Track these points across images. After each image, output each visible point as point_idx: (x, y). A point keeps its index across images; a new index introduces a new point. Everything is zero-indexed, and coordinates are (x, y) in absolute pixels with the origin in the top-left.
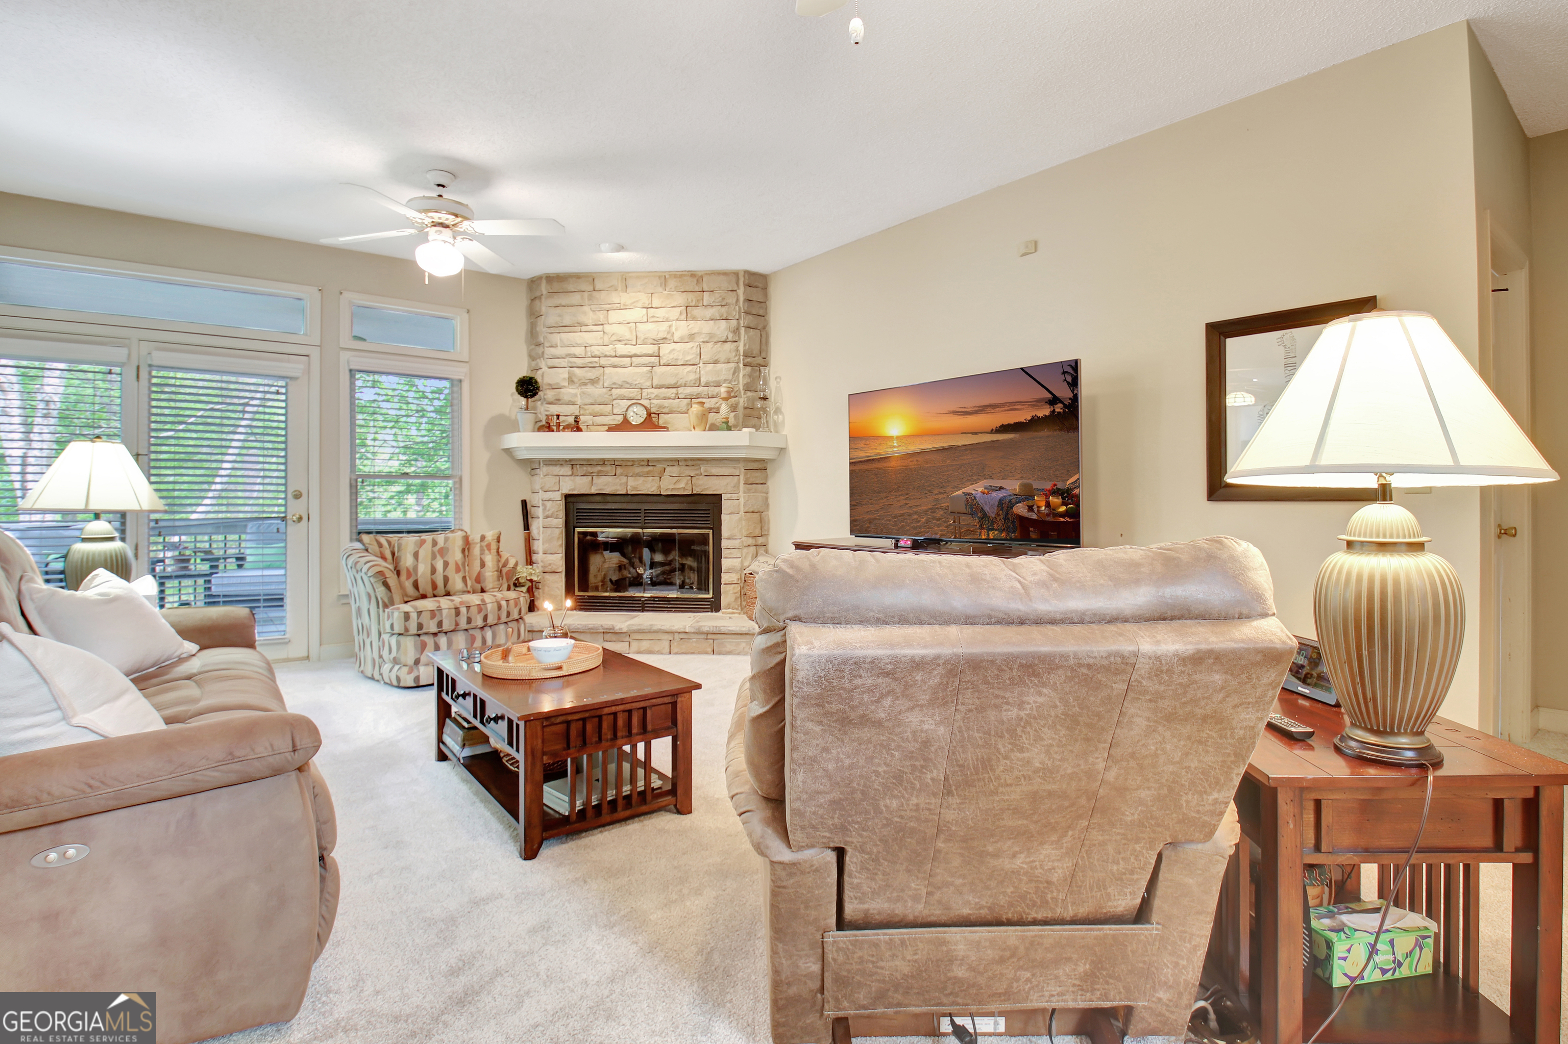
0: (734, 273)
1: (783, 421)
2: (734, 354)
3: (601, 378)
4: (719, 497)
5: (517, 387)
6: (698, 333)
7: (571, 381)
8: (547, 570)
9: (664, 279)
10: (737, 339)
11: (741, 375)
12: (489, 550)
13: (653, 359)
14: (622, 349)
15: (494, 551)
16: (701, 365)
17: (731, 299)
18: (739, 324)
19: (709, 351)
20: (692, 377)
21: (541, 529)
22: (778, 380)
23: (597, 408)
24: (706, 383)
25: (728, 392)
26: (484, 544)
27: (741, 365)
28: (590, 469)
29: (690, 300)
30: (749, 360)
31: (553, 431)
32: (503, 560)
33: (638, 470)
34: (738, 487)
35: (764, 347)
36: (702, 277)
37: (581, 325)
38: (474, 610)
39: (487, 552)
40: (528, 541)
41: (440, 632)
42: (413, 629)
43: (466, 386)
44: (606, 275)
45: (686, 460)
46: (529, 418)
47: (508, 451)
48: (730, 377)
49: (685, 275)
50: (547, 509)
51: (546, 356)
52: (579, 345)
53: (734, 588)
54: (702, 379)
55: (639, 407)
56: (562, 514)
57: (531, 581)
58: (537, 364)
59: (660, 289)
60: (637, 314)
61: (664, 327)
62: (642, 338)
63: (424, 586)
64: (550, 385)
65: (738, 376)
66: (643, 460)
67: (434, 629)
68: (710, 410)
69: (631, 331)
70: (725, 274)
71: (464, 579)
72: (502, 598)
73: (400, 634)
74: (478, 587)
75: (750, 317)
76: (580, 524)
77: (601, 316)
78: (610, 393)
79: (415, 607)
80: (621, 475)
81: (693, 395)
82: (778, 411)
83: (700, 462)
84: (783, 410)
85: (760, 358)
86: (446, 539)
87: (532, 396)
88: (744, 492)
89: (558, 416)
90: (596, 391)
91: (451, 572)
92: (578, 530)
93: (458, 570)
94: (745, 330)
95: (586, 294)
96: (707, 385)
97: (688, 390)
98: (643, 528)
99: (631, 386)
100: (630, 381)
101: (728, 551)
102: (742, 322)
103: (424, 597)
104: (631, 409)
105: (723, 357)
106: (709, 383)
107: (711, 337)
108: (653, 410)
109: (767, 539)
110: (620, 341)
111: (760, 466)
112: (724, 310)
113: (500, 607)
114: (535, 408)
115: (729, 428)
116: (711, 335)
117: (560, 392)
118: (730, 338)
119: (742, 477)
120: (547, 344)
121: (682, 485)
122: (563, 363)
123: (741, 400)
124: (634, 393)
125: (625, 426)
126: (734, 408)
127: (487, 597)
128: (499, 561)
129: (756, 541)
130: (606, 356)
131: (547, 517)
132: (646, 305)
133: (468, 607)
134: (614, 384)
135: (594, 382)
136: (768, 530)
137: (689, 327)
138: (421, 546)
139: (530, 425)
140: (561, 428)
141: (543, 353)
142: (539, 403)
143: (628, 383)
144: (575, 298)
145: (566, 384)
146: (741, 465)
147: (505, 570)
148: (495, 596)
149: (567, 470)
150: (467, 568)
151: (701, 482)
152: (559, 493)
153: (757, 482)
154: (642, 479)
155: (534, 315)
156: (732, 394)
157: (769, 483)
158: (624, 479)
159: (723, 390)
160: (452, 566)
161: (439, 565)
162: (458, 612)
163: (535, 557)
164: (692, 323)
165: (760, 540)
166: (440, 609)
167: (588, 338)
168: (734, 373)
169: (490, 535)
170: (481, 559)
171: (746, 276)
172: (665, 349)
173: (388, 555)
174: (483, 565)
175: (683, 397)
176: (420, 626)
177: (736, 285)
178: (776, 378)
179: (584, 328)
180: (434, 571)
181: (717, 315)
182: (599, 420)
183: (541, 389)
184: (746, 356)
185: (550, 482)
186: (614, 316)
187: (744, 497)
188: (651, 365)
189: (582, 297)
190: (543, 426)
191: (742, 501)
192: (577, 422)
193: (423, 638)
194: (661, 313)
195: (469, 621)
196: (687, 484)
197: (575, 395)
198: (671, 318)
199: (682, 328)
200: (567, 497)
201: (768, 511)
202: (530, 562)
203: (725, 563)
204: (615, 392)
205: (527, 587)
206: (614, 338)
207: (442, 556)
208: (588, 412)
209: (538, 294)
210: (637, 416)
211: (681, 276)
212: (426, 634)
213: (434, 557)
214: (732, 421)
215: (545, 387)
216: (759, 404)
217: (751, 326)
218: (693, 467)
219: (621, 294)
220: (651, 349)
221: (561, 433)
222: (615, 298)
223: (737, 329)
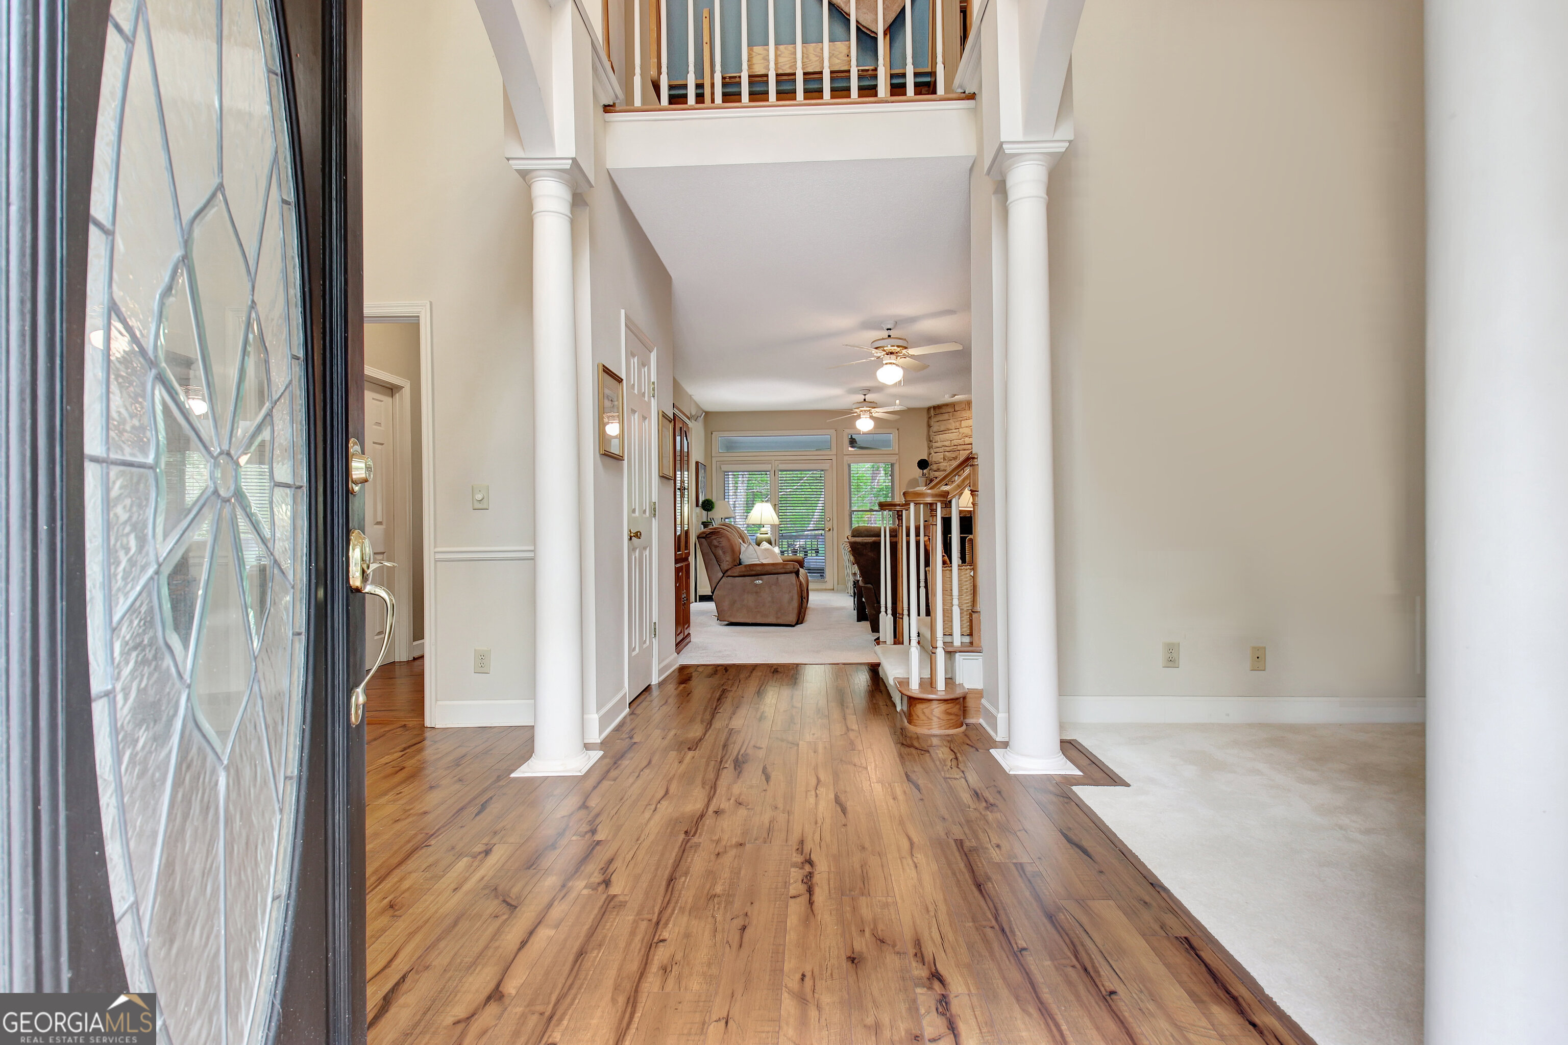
7: (943, 459)
37: (948, 429)
43: (896, 467)
52: (948, 440)
77: (958, 424)
95: (951, 414)
110: (966, 436)
122: (941, 450)
144: (946, 416)
145: (941, 461)
179: (950, 431)
186: (964, 424)
189: (949, 416)
206: (964, 435)
209: (931, 416)
219: (968, 411)
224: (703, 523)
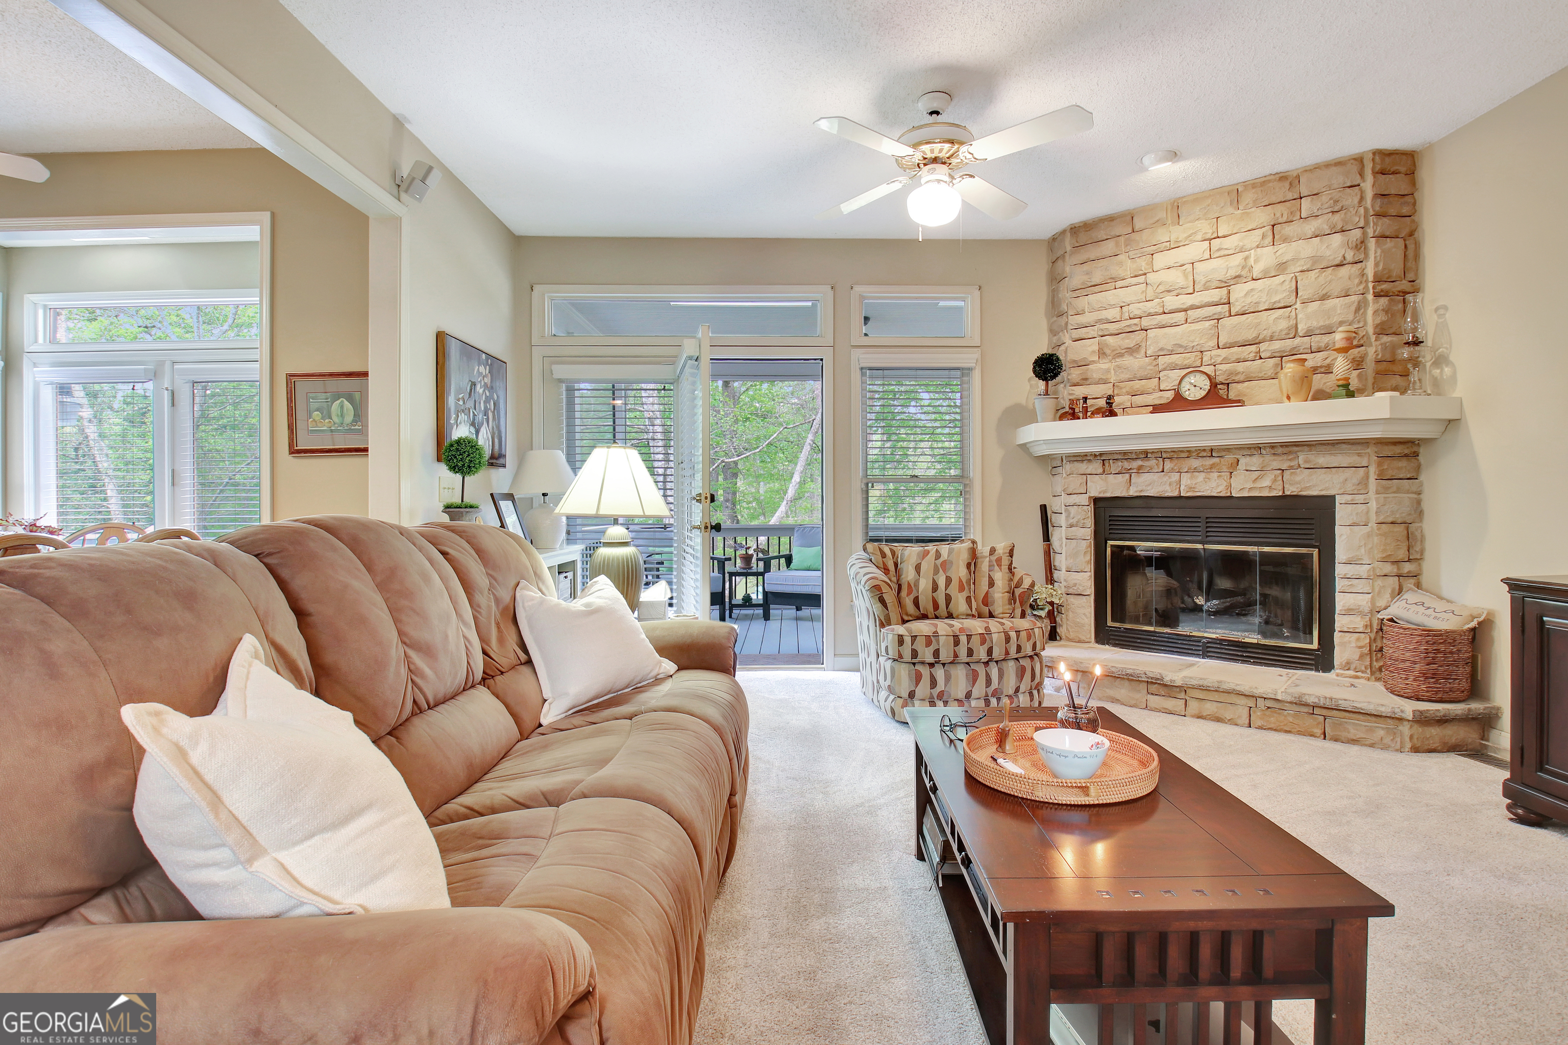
0: (1355, 159)
1: (1454, 377)
2: (1357, 281)
3: (1143, 345)
4: (1330, 500)
5: (1034, 367)
6: (1293, 260)
7: (1102, 353)
8: (1071, 591)
9: (1235, 194)
10: (1362, 257)
11: (1370, 312)
12: (1000, 566)
13: (1219, 309)
14: (1172, 302)
15: (1005, 568)
16: (1298, 305)
17: (1351, 199)
18: (1365, 234)
19: (1310, 284)
20: (1283, 325)
21: (1064, 540)
22: (1441, 311)
23: (1137, 385)
24: (1308, 331)
25: (1348, 339)
26: (994, 558)
27: (1370, 297)
28: (1126, 465)
29: (1278, 215)
30: (1384, 286)
31: (1079, 418)
32: (1016, 579)
33: (1195, 463)
34: (1366, 485)
35: (1410, 264)
36: (1298, 177)
37: (1115, 279)
38: (976, 640)
39: (996, 568)
40: (1048, 554)
41: (936, 662)
42: (907, 656)
44: (1148, 209)
45: (1272, 446)
46: (1049, 403)
47: (1024, 447)
48: (1351, 317)
49: (1269, 181)
50: (1072, 516)
51: (1070, 327)
52: (1112, 306)
53: (1358, 639)
54: (1300, 327)
55: (1198, 375)
56: (1090, 522)
57: (1052, 603)
58: (1059, 339)
59: (1231, 210)
60: (1197, 249)
61: (1237, 259)
62: (1203, 282)
63: (926, 604)
64: (1075, 361)
65: (1365, 313)
66: (1204, 450)
67: (931, 659)
68: (1315, 370)
69: (1186, 276)
70: (1339, 163)
71: (968, 599)
72: (1011, 628)
73: (894, 660)
74: (986, 610)
75: (1385, 220)
76: (1116, 536)
77: (1142, 263)
78: (1155, 363)
79: (908, 630)
80: (1172, 470)
81: (1284, 351)
82: (1440, 360)
83: (1295, 449)
84: (1452, 358)
85: (1404, 282)
86: (951, 552)
87: (1053, 377)
88: (1377, 493)
89: (1085, 399)
90: (1134, 363)
91: (953, 590)
92: (1110, 543)
93: (961, 589)
94: (1377, 242)
95: (1122, 239)
96: (1309, 334)
97: (1277, 345)
98: (1203, 543)
99: (1186, 350)
100: (1184, 344)
101: (1346, 582)
102: (1370, 232)
103: (924, 617)
104: (1186, 379)
105: (1336, 288)
106: (1312, 330)
107: (1314, 263)
108: (1220, 379)
109: (1420, 565)
110: (1169, 291)
111: (1406, 451)
112: (1337, 218)
113: (1008, 639)
114: (1056, 392)
115: (1350, 394)
116: (1315, 259)
117: (1087, 370)
118: (1350, 256)
119: (1372, 470)
120: (1070, 313)
121: (1267, 484)
122: (1091, 332)
123: (1371, 351)
124: (1191, 359)
125: (1178, 403)
126: (1358, 364)
127: (993, 624)
128: (1011, 580)
129: (1398, 569)
130: (1150, 315)
131: (1071, 526)
132: (1209, 236)
133: (969, 637)
134: (1162, 349)
135: (1132, 351)
136: (1422, 552)
137: (1278, 254)
138: (923, 559)
139: (1051, 414)
140: (1089, 414)
141: (1067, 324)
142: (1062, 385)
143: (1181, 346)
144: (1108, 247)
145: (1096, 359)
146: (1371, 450)
147: (1018, 592)
148: (1003, 624)
149: (1096, 467)
150: (972, 586)
151: (1298, 478)
152: (1087, 496)
153: (1401, 476)
154: (1203, 476)
155: (1055, 279)
156: (1355, 343)
157: (1422, 477)
158: (1176, 476)
159: (1339, 338)
160: (955, 584)
161: (942, 582)
162: (957, 643)
163: (1056, 575)
164: (1282, 248)
165: (1407, 568)
166: (936, 635)
167: (1123, 295)
168: (1357, 310)
169: (1002, 548)
170: (990, 577)
171: (1377, 158)
172: (1239, 292)
173: (891, 567)
174: (991, 584)
175: (1268, 355)
176: (915, 654)
177: (1358, 177)
178: (1436, 310)
179: (1119, 284)
180: (935, 588)
181: (1326, 227)
182: (1139, 400)
183: (1064, 368)
184: (1378, 280)
185: (1075, 483)
186: (1161, 260)
187: (1377, 499)
188: (1216, 317)
190: (1066, 413)
191: (1373, 505)
192: (1110, 404)
193: (918, 667)
194: (1229, 243)
195: (970, 652)
196: (1275, 480)
197: (1108, 371)
198: (1248, 246)
199: (1265, 258)
200: (1096, 501)
201: (1421, 521)
202: (1050, 580)
203: (1341, 601)
204: (1162, 361)
205: (1046, 610)
206: (1161, 288)
207: (944, 571)
208: (1124, 390)
209: (1060, 252)
210: (1196, 387)
211: (1263, 184)
212: (923, 663)
213: (936, 572)
214: (1354, 384)
215: (1068, 365)
216: (1405, 353)
217: (1387, 234)
218: (1285, 457)
219: (1171, 228)
220: (1216, 295)
221: (1089, 420)
222: (1162, 235)
223: (1362, 242)
224: (448, 508)
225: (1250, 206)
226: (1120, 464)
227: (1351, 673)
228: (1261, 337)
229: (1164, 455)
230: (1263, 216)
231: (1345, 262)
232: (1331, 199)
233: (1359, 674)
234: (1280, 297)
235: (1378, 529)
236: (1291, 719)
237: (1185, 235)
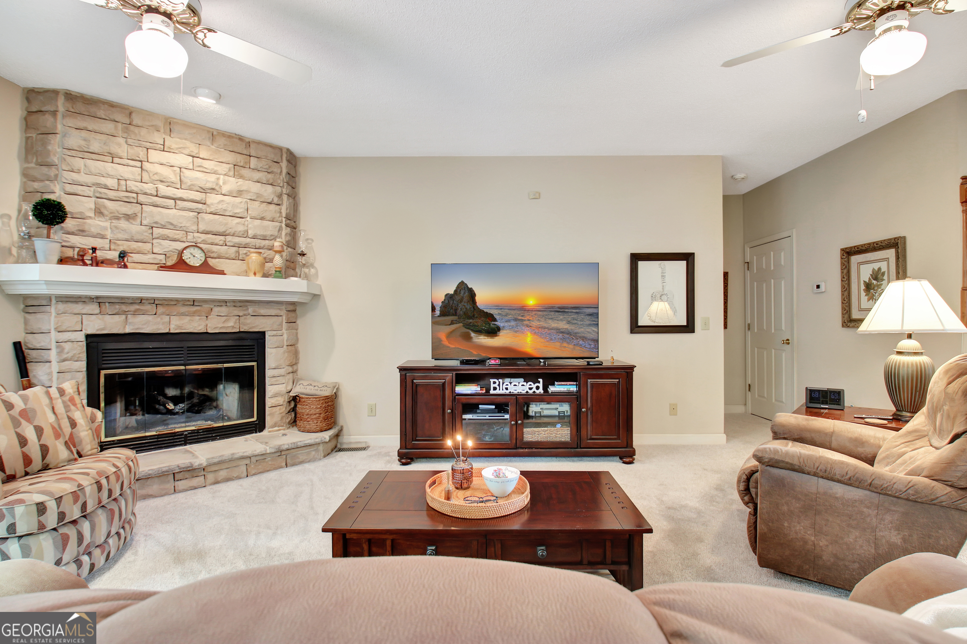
0: (280, 149)
1: (317, 274)
2: (278, 215)
3: (139, 215)
4: (263, 334)
6: (246, 191)
7: (99, 212)
9: (211, 134)
10: (280, 203)
11: (284, 233)
13: (199, 206)
14: (163, 190)
16: (248, 219)
17: (276, 169)
18: (282, 191)
19: (255, 208)
20: (241, 228)
22: (310, 241)
23: (134, 245)
24: (254, 236)
25: (282, 246)
27: (284, 226)
28: (124, 308)
29: (239, 160)
30: (288, 221)
31: (88, 265)
33: (184, 309)
34: (282, 326)
35: (296, 214)
36: (249, 143)
37: (113, 155)
44: (148, 114)
45: (234, 301)
48: (275, 233)
49: (233, 137)
50: (65, 351)
51: (64, 180)
53: (280, 409)
54: (249, 232)
55: (196, 249)
56: (84, 356)
59: (208, 143)
60: (184, 160)
61: (212, 178)
62: (188, 184)
65: (281, 233)
66: (188, 300)
69: (175, 175)
70: (269, 146)
75: (289, 187)
76: (107, 366)
77: (139, 152)
78: (149, 231)
80: (163, 314)
81: (241, 244)
83: (247, 304)
84: (315, 265)
85: (295, 221)
88: (286, 330)
89: (93, 249)
90: (134, 228)
92: (103, 372)
94: (286, 198)
95: (121, 126)
97: (237, 240)
98: (185, 365)
99: (174, 227)
100: (175, 223)
102: (284, 190)
104: (188, 250)
105: (269, 215)
106: (256, 236)
107: (258, 197)
109: (297, 366)
110: (162, 181)
111: (293, 308)
112: (270, 176)
115: (282, 276)
116: (259, 195)
117: (85, 223)
118: (277, 201)
119: (284, 318)
120: (63, 168)
121: (231, 324)
122: (88, 191)
123: (285, 254)
124: (179, 235)
125: (183, 266)
129: (293, 369)
130: (145, 194)
131: (64, 360)
132: (194, 154)
134: (156, 223)
135: (128, 217)
136: (299, 359)
137: (239, 184)
139: (55, 258)
140: (100, 263)
141: (58, 176)
143: (172, 224)
144: (107, 127)
145: (92, 215)
146: (284, 307)
149: (94, 308)
151: (248, 322)
152: (81, 333)
153: (292, 321)
154: (188, 318)
155: (37, 129)
157: (299, 322)
158: (166, 319)
159: (277, 245)
164: (240, 181)
165: (295, 368)
167: (121, 171)
168: (279, 231)
171: (287, 153)
172: (212, 199)
175: (232, 244)
177: (280, 159)
180: (22, 442)
181: (264, 179)
182: (149, 258)
184: (287, 218)
185: (71, 321)
186: (155, 156)
187: (286, 333)
188: (197, 211)
190: (73, 259)
191: (285, 336)
192: (122, 258)
194: (208, 165)
196: (235, 322)
197: (105, 228)
198: (220, 172)
199: (230, 184)
200: (90, 337)
201: (298, 343)
203: (270, 390)
204: (157, 231)
206: (156, 177)
208: (121, 247)
210: (194, 257)
211: (230, 137)
214: (283, 271)
217: (289, 194)
218: (241, 309)
219: (164, 136)
220: (197, 196)
221: (101, 268)
222: (157, 138)
223: (281, 195)
225: (221, 147)
226: (117, 307)
227: (276, 428)
228: (228, 232)
229: (156, 302)
230: (230, 157)
231: (272, 202)
232: (267, 164)
233: (280, 428)
234: (239, 211)
235: (288, 349)
236: (270, 463)
237: (177, 146)
